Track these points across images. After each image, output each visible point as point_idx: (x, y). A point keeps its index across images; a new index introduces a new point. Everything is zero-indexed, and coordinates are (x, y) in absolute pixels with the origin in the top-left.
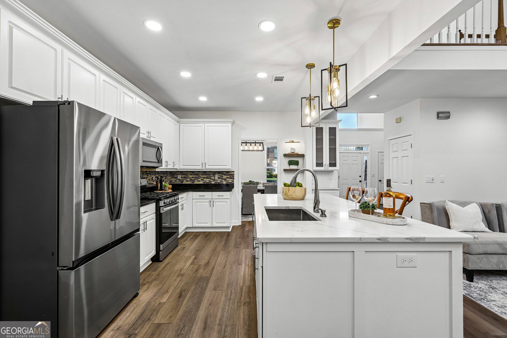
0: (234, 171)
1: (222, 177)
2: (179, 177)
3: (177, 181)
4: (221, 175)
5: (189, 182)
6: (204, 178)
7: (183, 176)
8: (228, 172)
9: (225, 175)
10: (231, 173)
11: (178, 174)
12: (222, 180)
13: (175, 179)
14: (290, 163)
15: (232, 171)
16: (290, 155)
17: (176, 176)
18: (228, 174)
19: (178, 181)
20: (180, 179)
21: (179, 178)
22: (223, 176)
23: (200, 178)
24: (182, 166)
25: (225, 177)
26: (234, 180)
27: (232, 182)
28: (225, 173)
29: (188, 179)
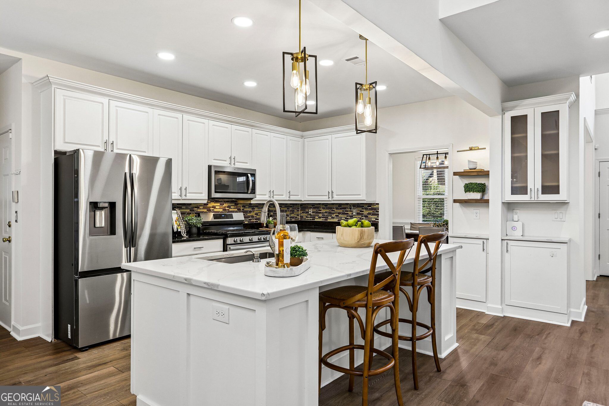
0: (378, 204)
1: (363, 213)
2: (311, 211)
3: (308, 217)
4: (360, 209)
5: (322, 219)
6: (339, 213)
7: (315, 210)
8: (370, 205)
9: (366, 209)
10: (375, 207)
11: (310, 208)
12: (362, 218)
13: (306, 215)
14: (468, 188)
15: (376, 204)
16: (469, 174)
17: (307, 210)
18: (370, 208)
19: (310, 217)
20: (311, 215)
21: (310, 213)
22: (363, 211)
23: (334, 213)
24: (307, 197)
25: (365, 212)
26: (378, 217)
27: (376, 221)
28: (366, 206)
29: (320, 215)
